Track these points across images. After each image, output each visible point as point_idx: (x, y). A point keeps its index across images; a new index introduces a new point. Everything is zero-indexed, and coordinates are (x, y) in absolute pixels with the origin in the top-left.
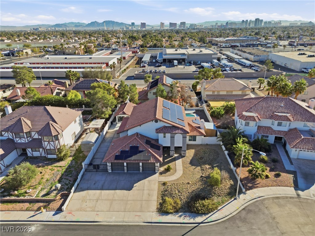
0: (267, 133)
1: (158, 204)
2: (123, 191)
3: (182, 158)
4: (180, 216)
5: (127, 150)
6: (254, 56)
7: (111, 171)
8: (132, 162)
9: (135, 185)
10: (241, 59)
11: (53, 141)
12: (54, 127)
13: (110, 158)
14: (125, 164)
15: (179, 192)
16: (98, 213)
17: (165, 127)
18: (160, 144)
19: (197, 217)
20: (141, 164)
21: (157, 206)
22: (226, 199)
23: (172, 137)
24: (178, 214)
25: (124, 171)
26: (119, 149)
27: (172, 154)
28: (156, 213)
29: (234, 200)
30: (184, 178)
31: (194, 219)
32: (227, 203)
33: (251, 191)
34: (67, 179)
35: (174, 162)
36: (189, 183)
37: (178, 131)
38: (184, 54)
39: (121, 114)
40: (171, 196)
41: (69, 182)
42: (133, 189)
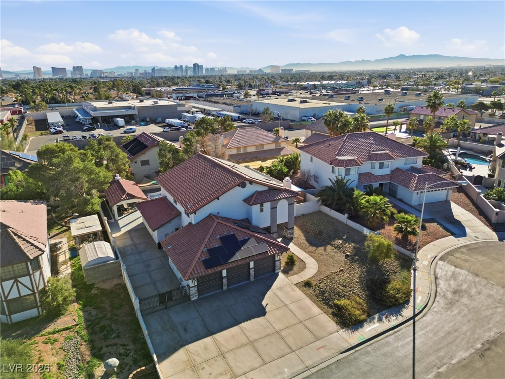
0: (371, 182)
1: (331, 316)
2: (253, 320)
3: (291, 241)
4: (380, 320)
5: (217, 246)
6: (234, 107)
7: (196, 298)
8: (240, 263)
9: (264, 303)
10: (219, 111)
11: (29, 275)
13: (195, 269)
14: (224, 273)
17: (258, 193)
19: (402, 311)
20: (252, 265)
21: (332, 319)
22: (406, 274)
23: (274, 208)
24: (374, 318)
25: (222, 288)
26: (202, 248)
28: (343, 330)
29: (415, 271)
30: (325, 267)
31: (400, 315)
32: (413, 278)
34: (115, 345)
36: (343, 270)
39: (124, 200)
40: (339, 296)
41: (124, 347)
42: (266, 311)
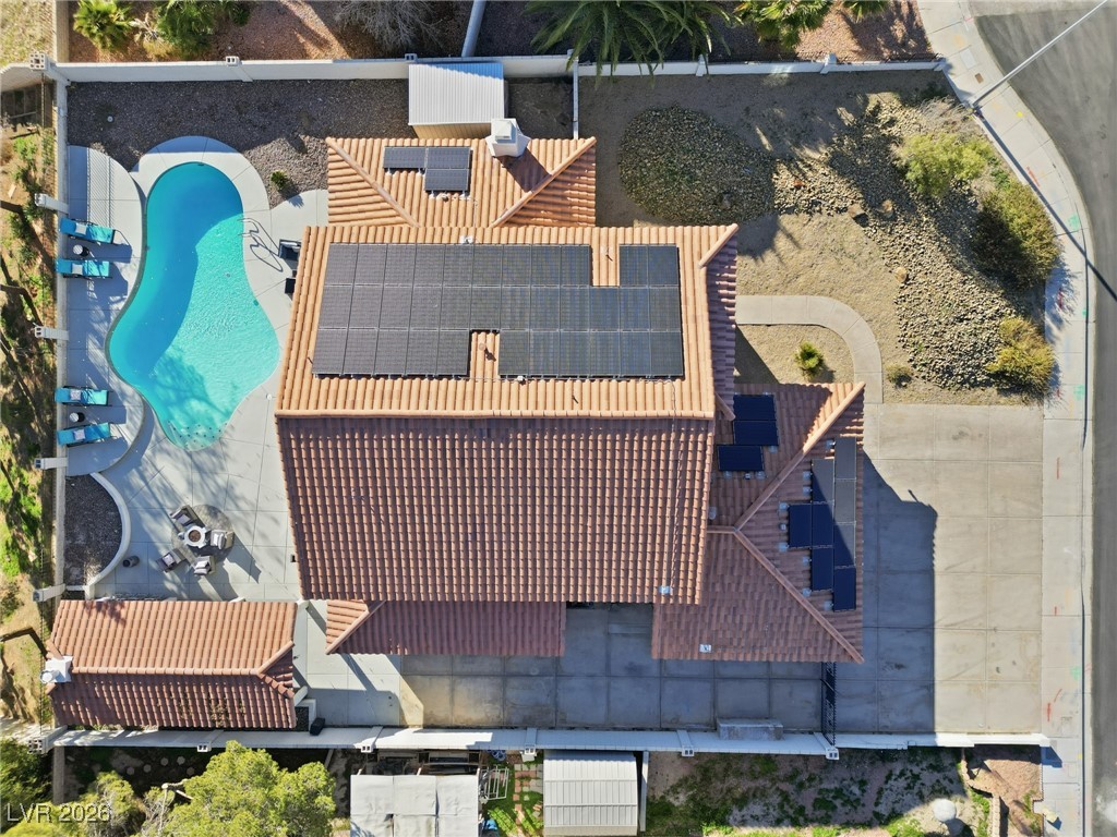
1: (1003, 399)
2: (936, 541)
4: (1058, 321)
9: (904, 497)
13: (847, 634)
16: (1047, 608)
19: (1064, 265)
21: (1013, 403)
24: (1050, 329)
28: (1046, 406)
29: (982, 117)
31: (1070, 276)
32: (996, 144)
41: (893, 777)
42: (926, 503)
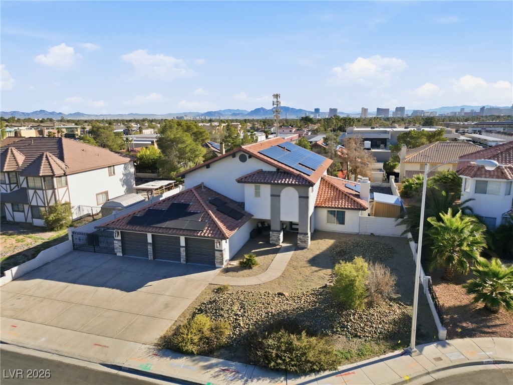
2: (114, 290)
3: (295, 250)
4: (210, 367)
5: (163, 209)
7: (121, 255)
8: (160, 231)
11: (43, 190)
12: (49, 162)
13: (120, 221)
14: (150, 238)
15: (243, 307)
16: (20, 323)
17: (260, 172)
18: (246, 212)
19: (259, 379)
20: (183, 241)
21: (168, 331)
22: (376, 348)
23: (275, 196)
24: (207, 361)
25: (148, 257)
26: (147, 207)
27: (275, 239)
28: (151, 347)
29: (402, 355)
30: (278, 285)
31: (247, 381)
32: (377, 358)
33: (467, 340)
35: (271, 256)
36: (282, 294)
37: (287, 180)
38: (386, 132)
40: (216, 313)
